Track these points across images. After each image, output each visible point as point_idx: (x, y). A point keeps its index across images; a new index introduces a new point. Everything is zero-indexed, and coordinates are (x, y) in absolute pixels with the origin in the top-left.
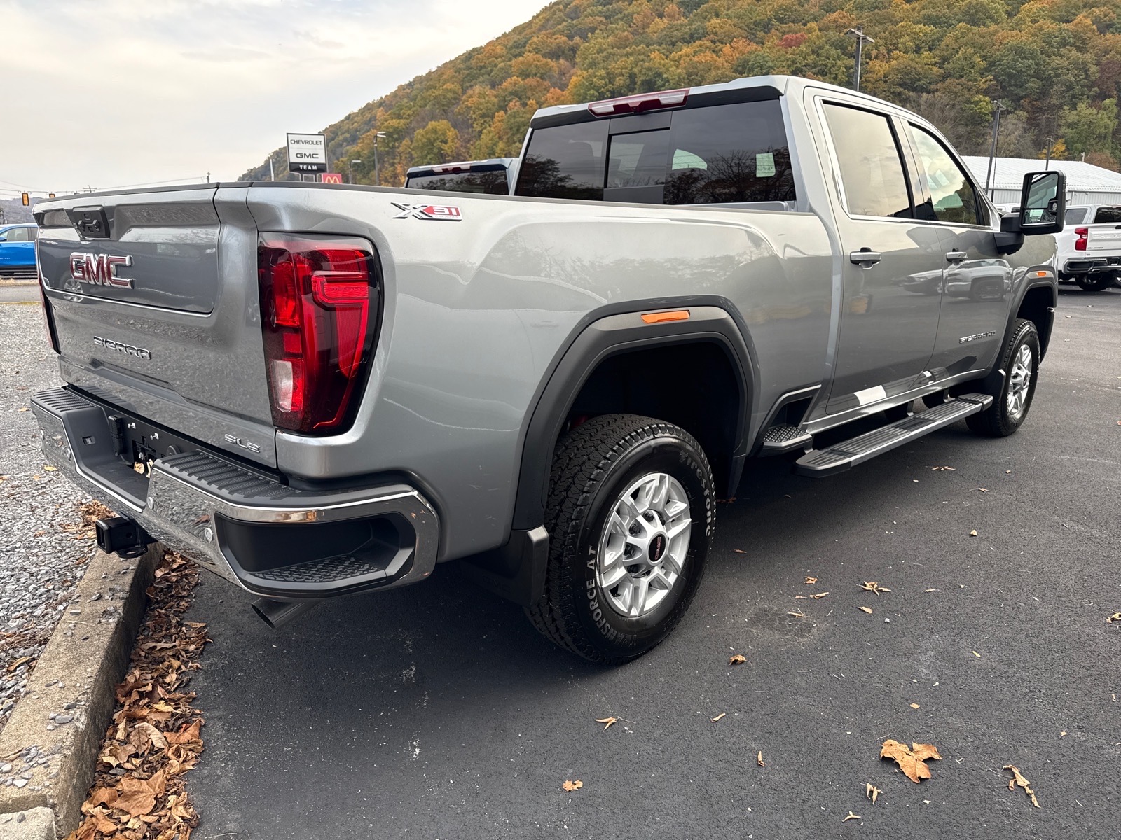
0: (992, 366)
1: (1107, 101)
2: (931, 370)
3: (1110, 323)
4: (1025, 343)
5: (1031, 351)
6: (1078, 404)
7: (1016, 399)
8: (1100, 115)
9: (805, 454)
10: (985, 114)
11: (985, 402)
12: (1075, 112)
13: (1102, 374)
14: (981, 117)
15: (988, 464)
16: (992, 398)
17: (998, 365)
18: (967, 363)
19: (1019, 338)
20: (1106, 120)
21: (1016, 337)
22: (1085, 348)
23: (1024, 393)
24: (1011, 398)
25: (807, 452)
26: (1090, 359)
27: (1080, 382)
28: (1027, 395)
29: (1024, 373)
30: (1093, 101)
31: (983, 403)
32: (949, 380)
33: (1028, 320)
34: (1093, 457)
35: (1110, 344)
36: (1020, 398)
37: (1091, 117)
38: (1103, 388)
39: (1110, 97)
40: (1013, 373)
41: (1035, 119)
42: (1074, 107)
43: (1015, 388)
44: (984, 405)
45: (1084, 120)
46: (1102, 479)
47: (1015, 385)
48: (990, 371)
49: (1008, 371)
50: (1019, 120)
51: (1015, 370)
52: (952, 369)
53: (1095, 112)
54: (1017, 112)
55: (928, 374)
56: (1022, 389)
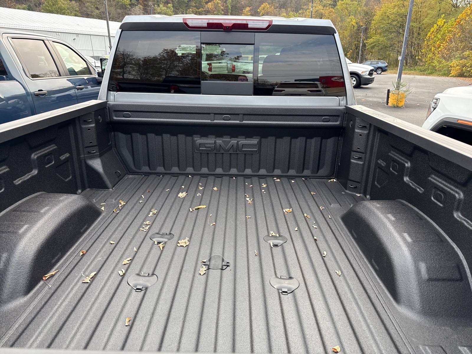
1: (169, 5)
8: (168, 10)
10: (127, 5)
12: (159, 8)
14: (125, 6)
20: (170, 13)
30: (165, 4)
37: (165, 11)
39: (170, 3)
41: (146, 9)
42: (159, 6)
45: (163, 12)
50: (140, 9)
53: (166, 9)
54: (139, 5)
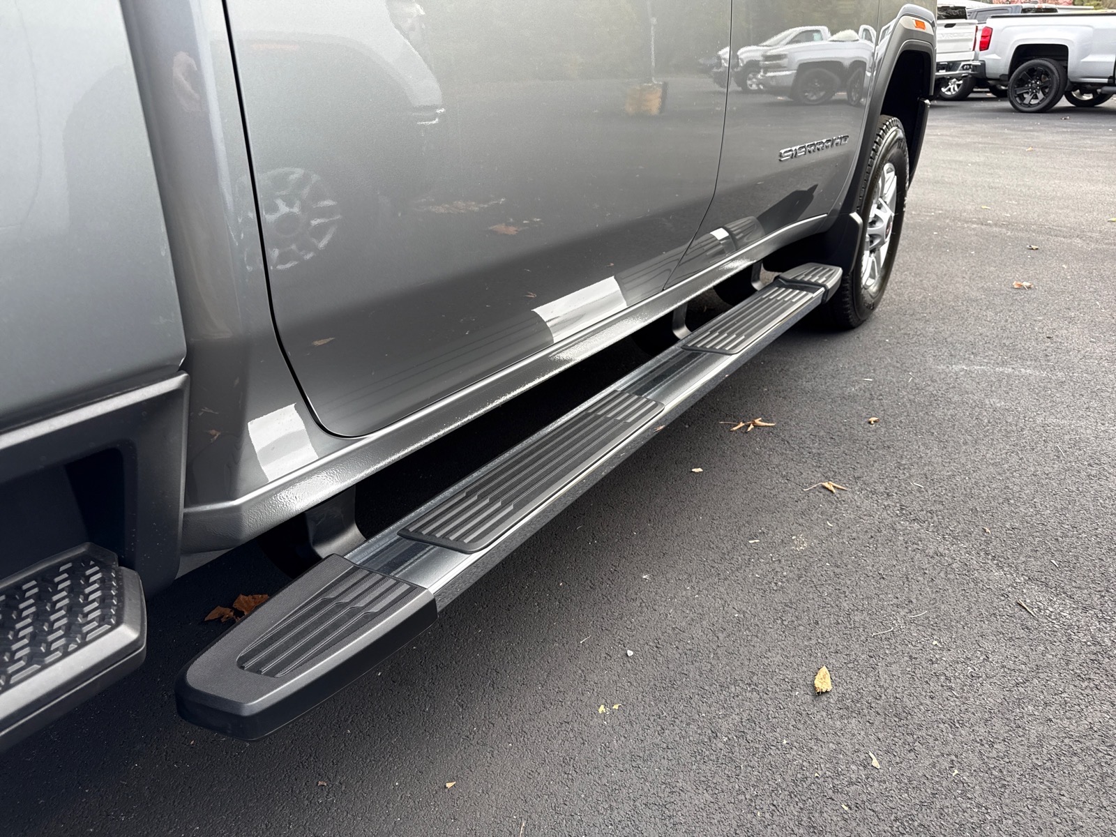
0: (839, 208)
2: (729, 226)
3: (948, 138)
4: (890, 161)
5: (896, 174)
6: (947, 253)
7: (873, 262)
9: (317, 559)
11: (830, 285)
13: (961, 203)
15: (834, 401)
16: (840, 271)
17: (848, 206)
18: (796, 204)
19: (882, 149)
21: (877, 148)
22: (929, 170)
23: (884, 250)
24: (867, 260)
25: (323, 551)
26: (939, 182)
27: (938, 217)
28: (888, 252)
29: (886, 214)
31: (824, 286)
32: (762, 244)
33: (894, 116)
34: (1004, 363)
35: (956, 162)
36: (878, 258)
38: (969, 224)
40: (872, 216)
43: (872, 242)
44: (827, 291)
46: (1039, 420)
47: (873, 237)
48: (835, 217)
49: (864, 215)
51: (874, 211)
52: (769, 220)
55: (720, 234)
56: (882, 243)
